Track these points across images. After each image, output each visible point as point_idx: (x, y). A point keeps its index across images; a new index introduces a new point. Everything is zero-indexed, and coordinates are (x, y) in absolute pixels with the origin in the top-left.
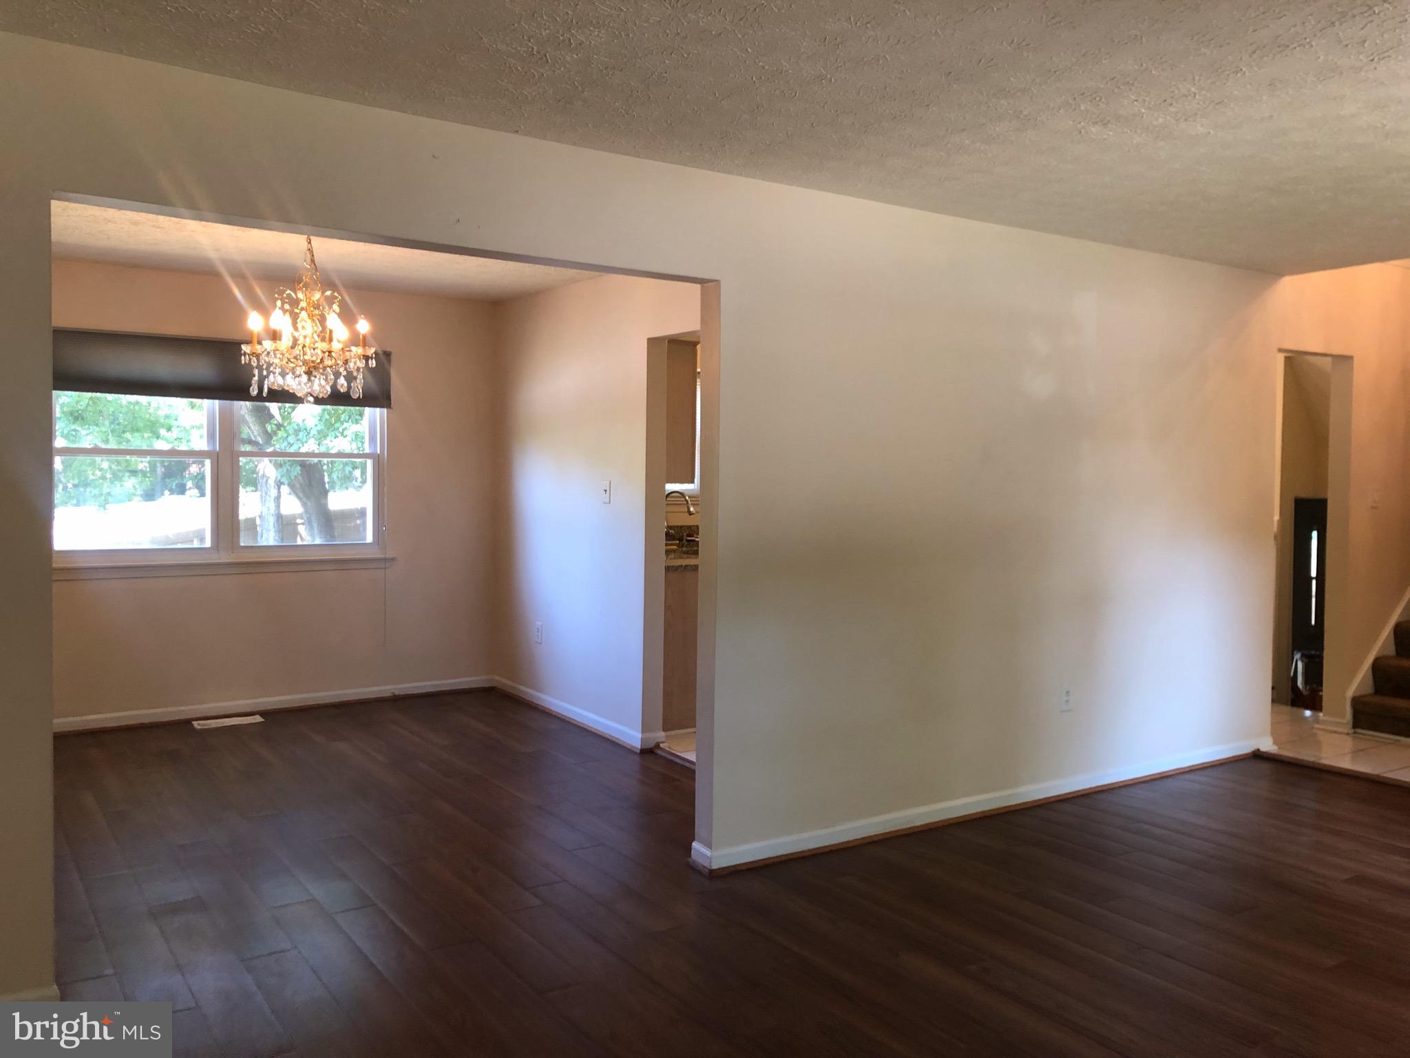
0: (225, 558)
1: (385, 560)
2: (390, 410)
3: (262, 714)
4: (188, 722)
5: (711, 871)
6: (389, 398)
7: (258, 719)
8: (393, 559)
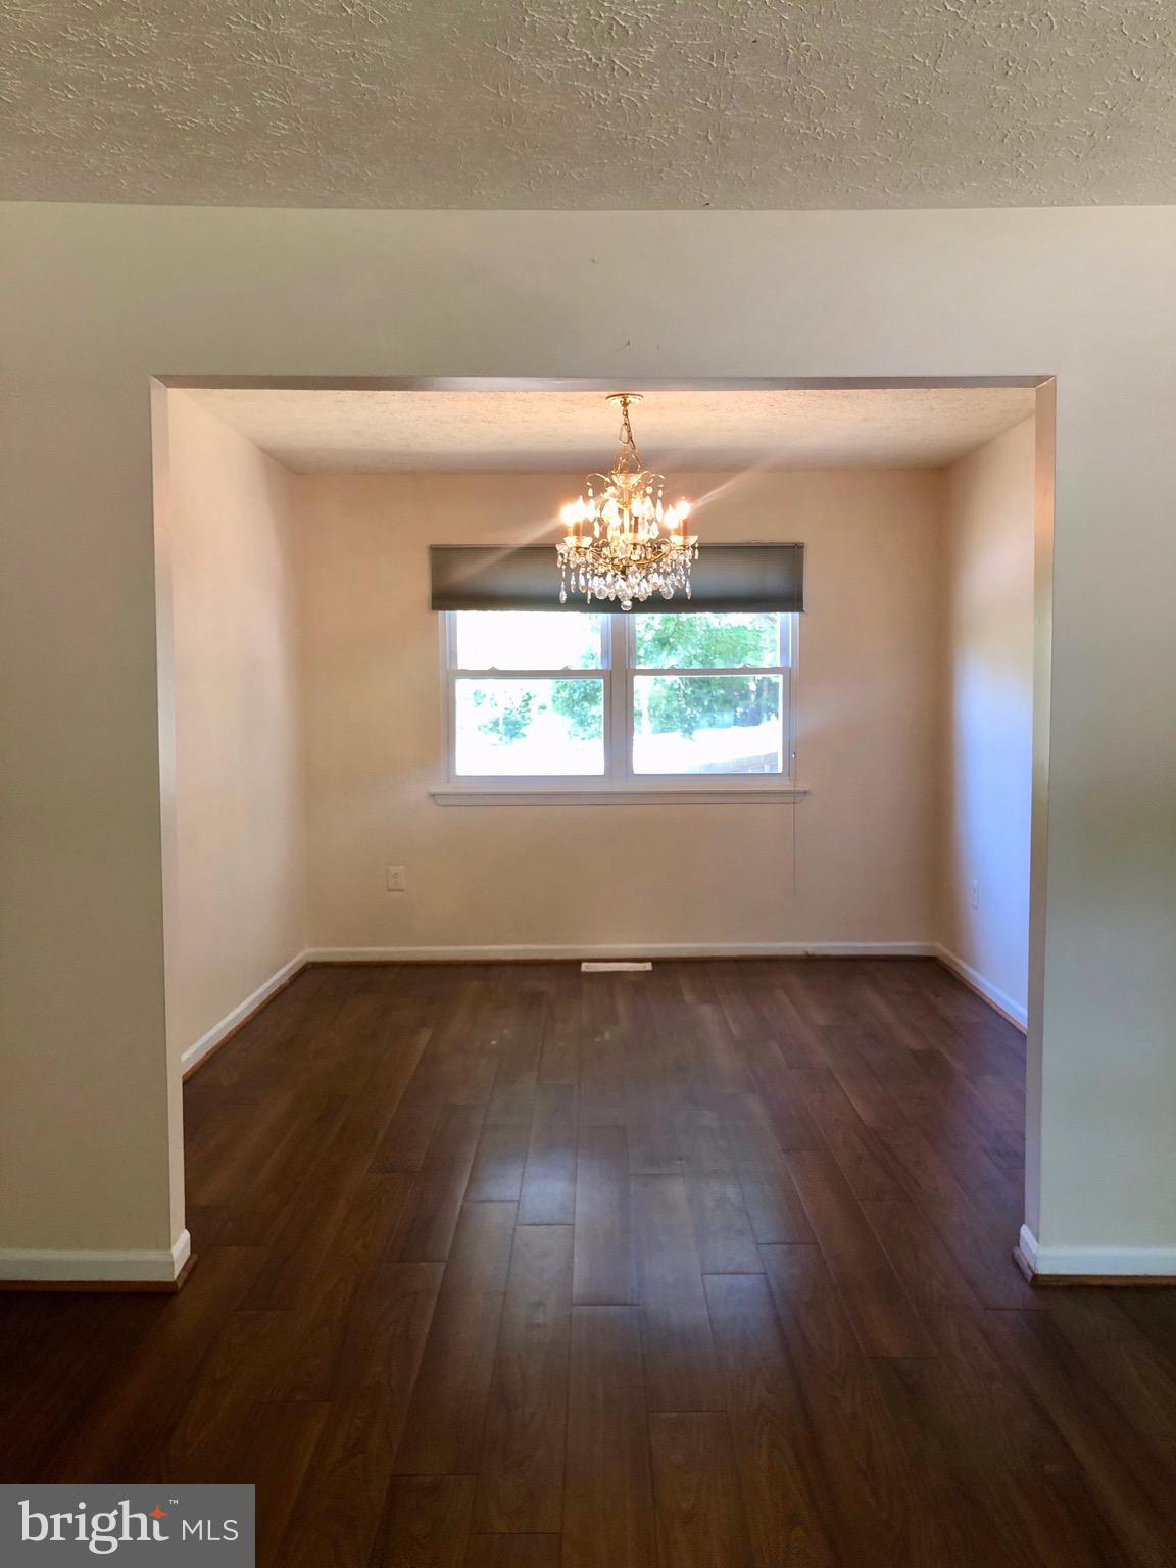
0: (617, 787)
1: (794, 793)
2: (802, 614)
3: (656, 962)
4: (578, 962)
5: (1036, 1277)
6: (800, 599)
7: (648, 966)
8: (806, 793)
